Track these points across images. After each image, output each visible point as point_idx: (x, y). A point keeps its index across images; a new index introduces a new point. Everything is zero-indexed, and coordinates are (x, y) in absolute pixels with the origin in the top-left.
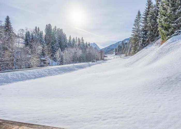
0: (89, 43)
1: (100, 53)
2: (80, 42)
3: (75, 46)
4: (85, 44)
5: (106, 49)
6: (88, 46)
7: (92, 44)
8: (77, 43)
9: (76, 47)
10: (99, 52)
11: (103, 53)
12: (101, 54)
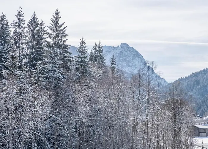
0: (99, 49)
1: (167, 113)
2: (39, 43)
3: (13, 66)
4: (75, 55)
5: (197, 83)
6: (93, 70)
7: (112, 49)
8: (25, 48)
9: (17, 72)
10: (163, 107)
11: (186, 112)
12: (176, 118)
